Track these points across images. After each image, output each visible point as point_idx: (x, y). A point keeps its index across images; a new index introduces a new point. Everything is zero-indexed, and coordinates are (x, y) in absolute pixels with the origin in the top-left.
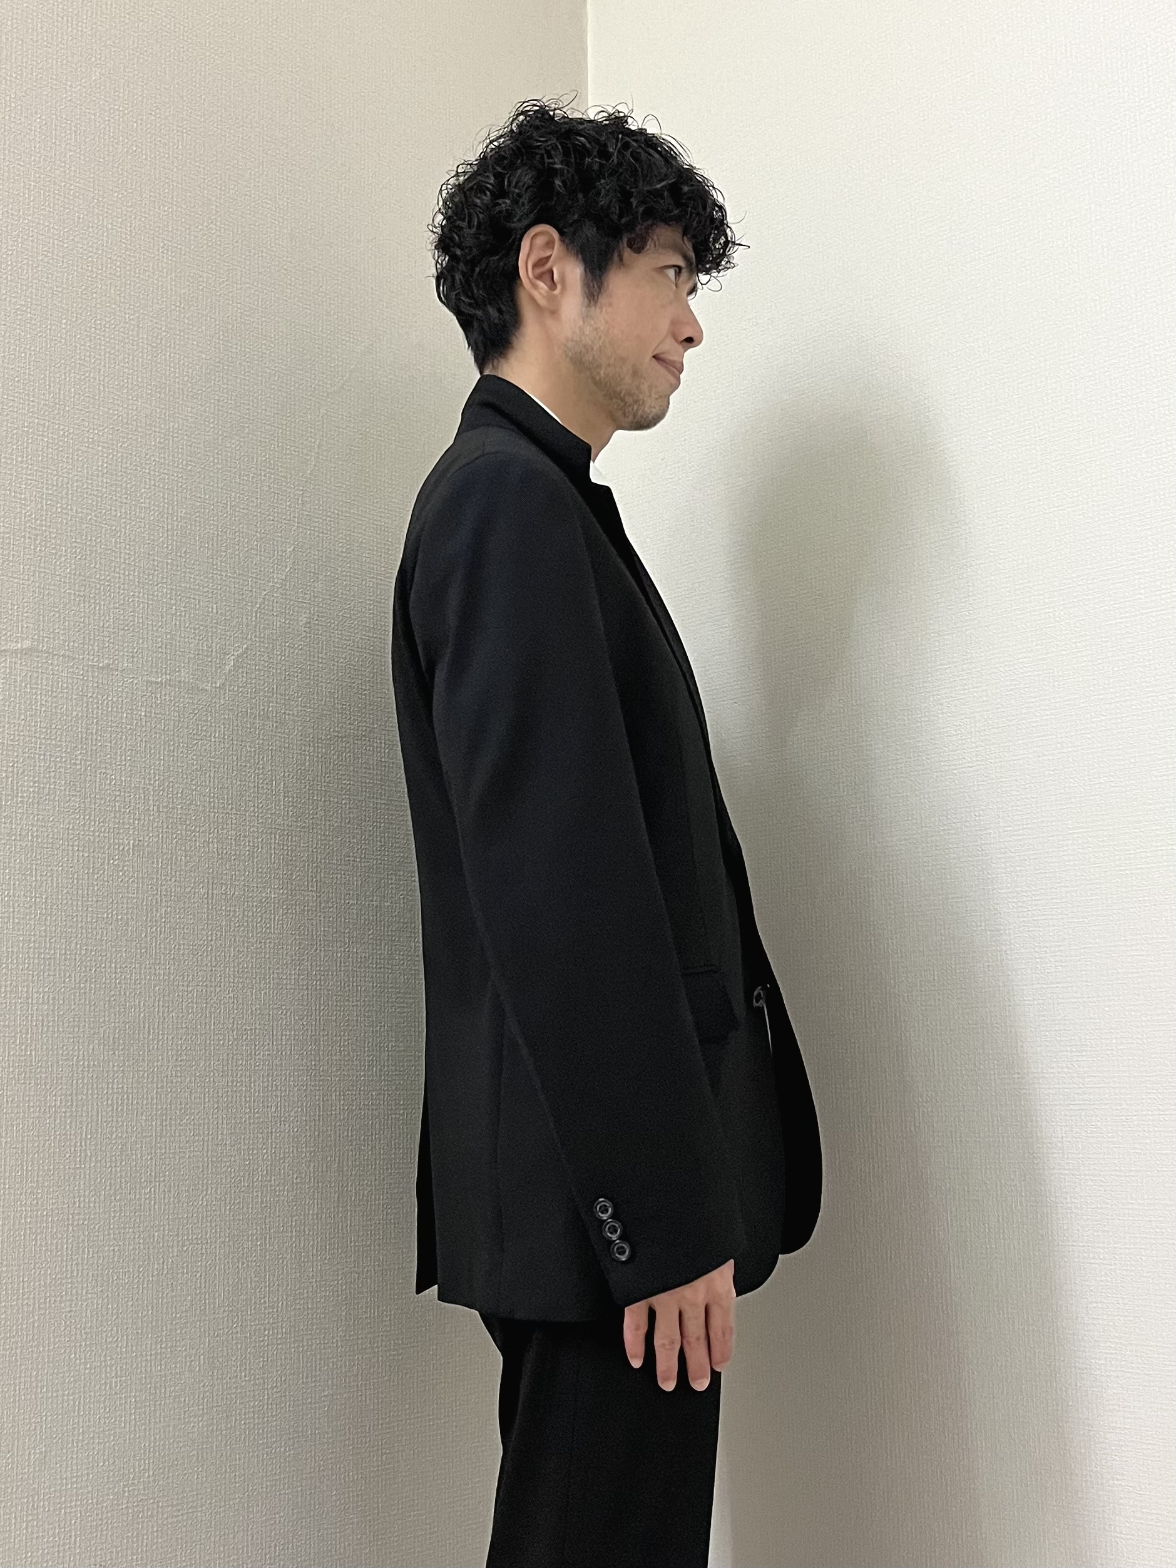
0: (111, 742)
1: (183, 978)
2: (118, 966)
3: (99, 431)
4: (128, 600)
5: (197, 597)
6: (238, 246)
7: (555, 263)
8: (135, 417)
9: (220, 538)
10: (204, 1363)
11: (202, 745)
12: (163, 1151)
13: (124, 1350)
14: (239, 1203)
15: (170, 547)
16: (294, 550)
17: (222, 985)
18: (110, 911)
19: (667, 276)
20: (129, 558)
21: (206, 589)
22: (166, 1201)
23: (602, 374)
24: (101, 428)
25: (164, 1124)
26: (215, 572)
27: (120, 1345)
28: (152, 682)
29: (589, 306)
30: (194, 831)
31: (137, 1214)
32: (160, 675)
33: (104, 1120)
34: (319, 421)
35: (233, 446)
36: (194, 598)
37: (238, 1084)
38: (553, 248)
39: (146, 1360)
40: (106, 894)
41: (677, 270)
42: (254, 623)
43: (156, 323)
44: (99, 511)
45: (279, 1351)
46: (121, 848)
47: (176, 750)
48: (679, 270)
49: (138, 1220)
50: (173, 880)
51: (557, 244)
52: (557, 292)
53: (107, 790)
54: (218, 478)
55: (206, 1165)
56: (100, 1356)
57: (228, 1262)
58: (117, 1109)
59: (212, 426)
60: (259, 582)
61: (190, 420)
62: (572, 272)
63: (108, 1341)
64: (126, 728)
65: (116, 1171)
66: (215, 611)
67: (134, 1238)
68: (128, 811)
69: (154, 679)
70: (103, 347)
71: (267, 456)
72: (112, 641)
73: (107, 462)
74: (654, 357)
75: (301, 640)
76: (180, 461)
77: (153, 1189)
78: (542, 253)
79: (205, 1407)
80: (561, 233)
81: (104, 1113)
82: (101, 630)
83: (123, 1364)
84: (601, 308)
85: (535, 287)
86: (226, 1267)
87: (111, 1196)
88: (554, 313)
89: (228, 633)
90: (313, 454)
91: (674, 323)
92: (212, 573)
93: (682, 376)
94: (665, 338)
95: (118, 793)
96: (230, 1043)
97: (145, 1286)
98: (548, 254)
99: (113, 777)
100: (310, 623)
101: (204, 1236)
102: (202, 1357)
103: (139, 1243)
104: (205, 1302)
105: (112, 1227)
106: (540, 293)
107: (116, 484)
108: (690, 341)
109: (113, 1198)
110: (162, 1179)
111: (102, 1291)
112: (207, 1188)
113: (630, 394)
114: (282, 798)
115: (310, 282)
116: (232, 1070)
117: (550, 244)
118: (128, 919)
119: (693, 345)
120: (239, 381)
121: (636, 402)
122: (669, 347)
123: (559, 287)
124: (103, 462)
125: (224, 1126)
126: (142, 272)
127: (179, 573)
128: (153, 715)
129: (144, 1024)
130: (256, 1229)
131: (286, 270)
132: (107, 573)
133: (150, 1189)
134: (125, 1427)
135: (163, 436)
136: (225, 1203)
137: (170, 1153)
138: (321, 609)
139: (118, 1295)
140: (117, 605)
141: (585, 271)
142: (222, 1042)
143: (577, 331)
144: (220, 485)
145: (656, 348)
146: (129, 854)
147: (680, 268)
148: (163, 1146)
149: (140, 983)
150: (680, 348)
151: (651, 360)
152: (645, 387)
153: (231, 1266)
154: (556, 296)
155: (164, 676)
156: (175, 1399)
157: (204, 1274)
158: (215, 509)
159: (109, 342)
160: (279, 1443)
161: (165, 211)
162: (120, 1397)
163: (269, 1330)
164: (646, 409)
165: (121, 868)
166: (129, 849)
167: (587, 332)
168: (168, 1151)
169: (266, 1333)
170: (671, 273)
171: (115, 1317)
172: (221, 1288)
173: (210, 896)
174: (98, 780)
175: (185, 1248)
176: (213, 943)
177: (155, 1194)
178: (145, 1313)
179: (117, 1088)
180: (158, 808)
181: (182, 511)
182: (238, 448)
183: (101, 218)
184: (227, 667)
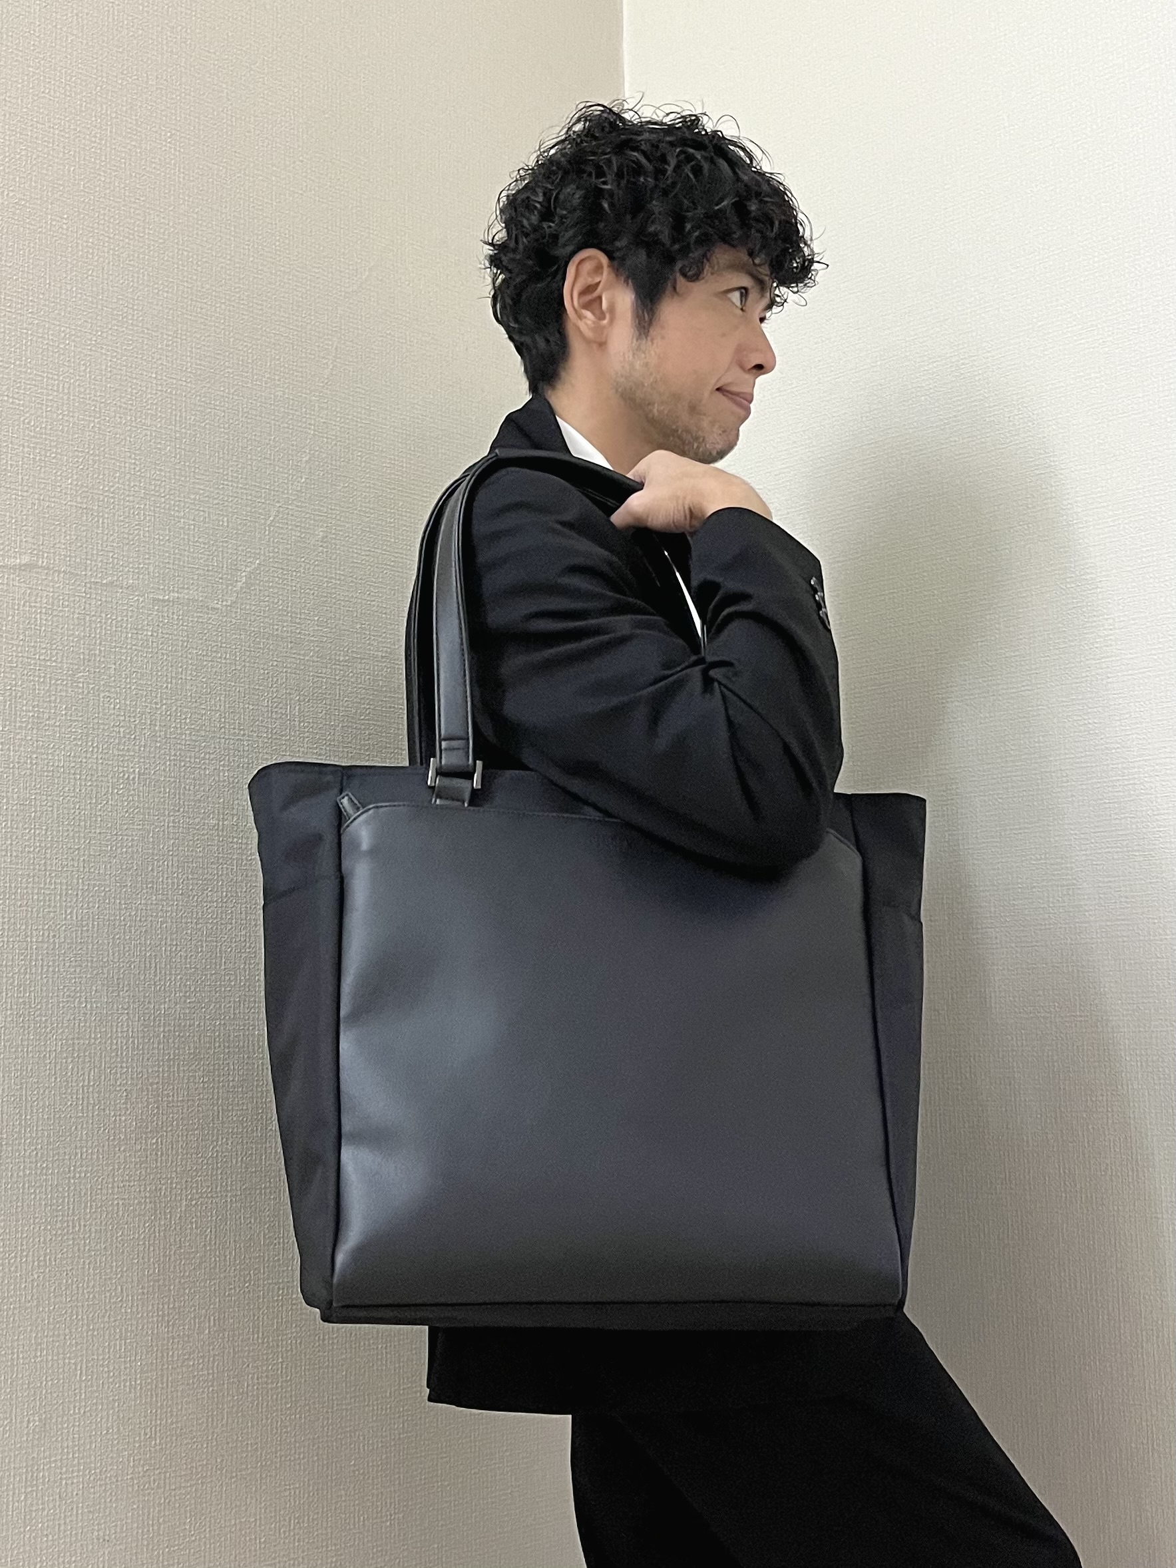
0: (115, 664)
1: (192, 915)
2: (123, 902)
3: (102, 332)
4: (133, 513)
5: (206, 509)
6: (250, 137)
7: (604, 289)
8: (141, 318)
9: (231, 447)
10: (215, 1325)
11: (212, 667)
12: (170, 1099)
13: (129, 1310)
14: (251, 1154)
15: (178, 456)
16: (310, 458)
17: (234, 921)
18: (114, 843)
19: (729, 300)
20: (134, 469)
21: (216, 502)
22: (174, 1152)
23: (655, 411)
24: (105, 330)
25: (172, 1070)
26: (226, 483)
27: (125, 1305)
28: (159, 600)
29: (639, 338)
30: (204, 758)
31: (143, 1166)
32: (167, 593)
33: (107, 1065)
34: (337, 322)
35: (245, 349)
36: (203, 511)
37: (251, 1028)
38: (602, 273)
39: (152, 1322)
40: (110, 825)
41: (743, 291)
42: (267, 537)
43: (163, 218)
44: (103, 418)
45: (294, 1312)
46: (126, 776)
47: (184, 672)
48: (744, 292)
49: (143, 1172)
50: (182, 810)
51: (606, 270)
52: (605, 322)
53: (110, 715)
54: (229, 383)
55: (216, 1114)
56: (104, 1316)
57: (240, 1218)
58: (122, 1054)
59: (222, 327)
60: (272, 493)
61: (199, 322)
62: (623, 299)
63: (112, 1301)
64: (131, 648)
65: (120, 1119)
66: (226, 524)
67: (140, 1191)
68: (133, 737)
69: (161, 597)
70: (106, 244)
71: (282, 360)
72: (116, 556)
73: (111, 366)
74: (718, 389)
75: (317, 556)
76: (189, 364)
77: (159, 1140)
78: (590, 279)
79: (216, 1371)
80: (611, 257)
81: (108, 1059)
82: (105, 544)
83: (128, 1325)
84: (652, 340)
85: (580, 317)
86: (238, 1222)
87: (115, 1147)
88: (602, 345)
89: (240, 548)
90: (330, 357)
91: (740, 350)
92: (223, 484)
93: (752, 406)
94: (729, 368)
95: (122, 718)
96: (242, 984)
97: (151, 1242)
98: (597, 280)
99: (118, 701)
100: (327, 537)
101: (214, 1190)
102: (212, 1318)
103: (146, 1197)
104: (215, 1260)
105: (116, 1179)
106: (586, 324)
107: (120, 390)
108: (760, 368)
109: (117, 1149)
110: (170, 1129)
111: (105, 1248)
112: (218, 1139)
113: (688, 431)
114: (297, 723)
115: (327, 175)
116: (244, 1013)
117: (598, 269)
118: (133, 852)
119: (762, 371)
120: (251, 279)
121: (696, 439)
122: (734, 378)
123: (608, 316)
124: (107, 366)
125: (236, 1072)
126: (148, 164)
127: (188, 484)
128: (160, 634)
129: (151, 964)
130: (270, 1181)
131: (302, 161)
132: (111, 484)
133: (157, 1139)
134: (130, 1392)
135: (170, 338)
136: (237, 1154)
137: (178, 1101)
138: (339, 522)
139: (123, 1252)
140: (122, 518)
141: (637, 301)
142: (233, 983)
143: (627, 366)
144: (232, 391)
145: (718, 381)
146: (134, 784)
147: (745, 289)
148: (171, 1094)
149: (146, 921)
150: (748, 377)
151: (711, 393)
152: (705, 424)
153: (243, 1221)
154: (604, 327)
155: (172, 594)
156: (184, 1362)
157: (213, 1230)
158: (226, 416)
159: (113, 238)
160: (293, 1410)
161: (172, 99)
162: (125, 1361)
163: (283, 1289)
164: (708, 446)
165: (125, 798)
166: (134, 778)
167: (638, 365)
168: (176, 1099)
169: (281, 1292)
170: (736, 297)
171: (119, 1276)
172: (233, 1245)
173: (221, 828)
174: (101, 704)
175: (194, 1202)
176: (223, 877)
177: (162, 1144)
178: (151, 1272)
179: (122, 1032)
180: (166, 734)
181: (190, 419)
182: (250, 351)
183: (104, 106)
184: (239, 584)
